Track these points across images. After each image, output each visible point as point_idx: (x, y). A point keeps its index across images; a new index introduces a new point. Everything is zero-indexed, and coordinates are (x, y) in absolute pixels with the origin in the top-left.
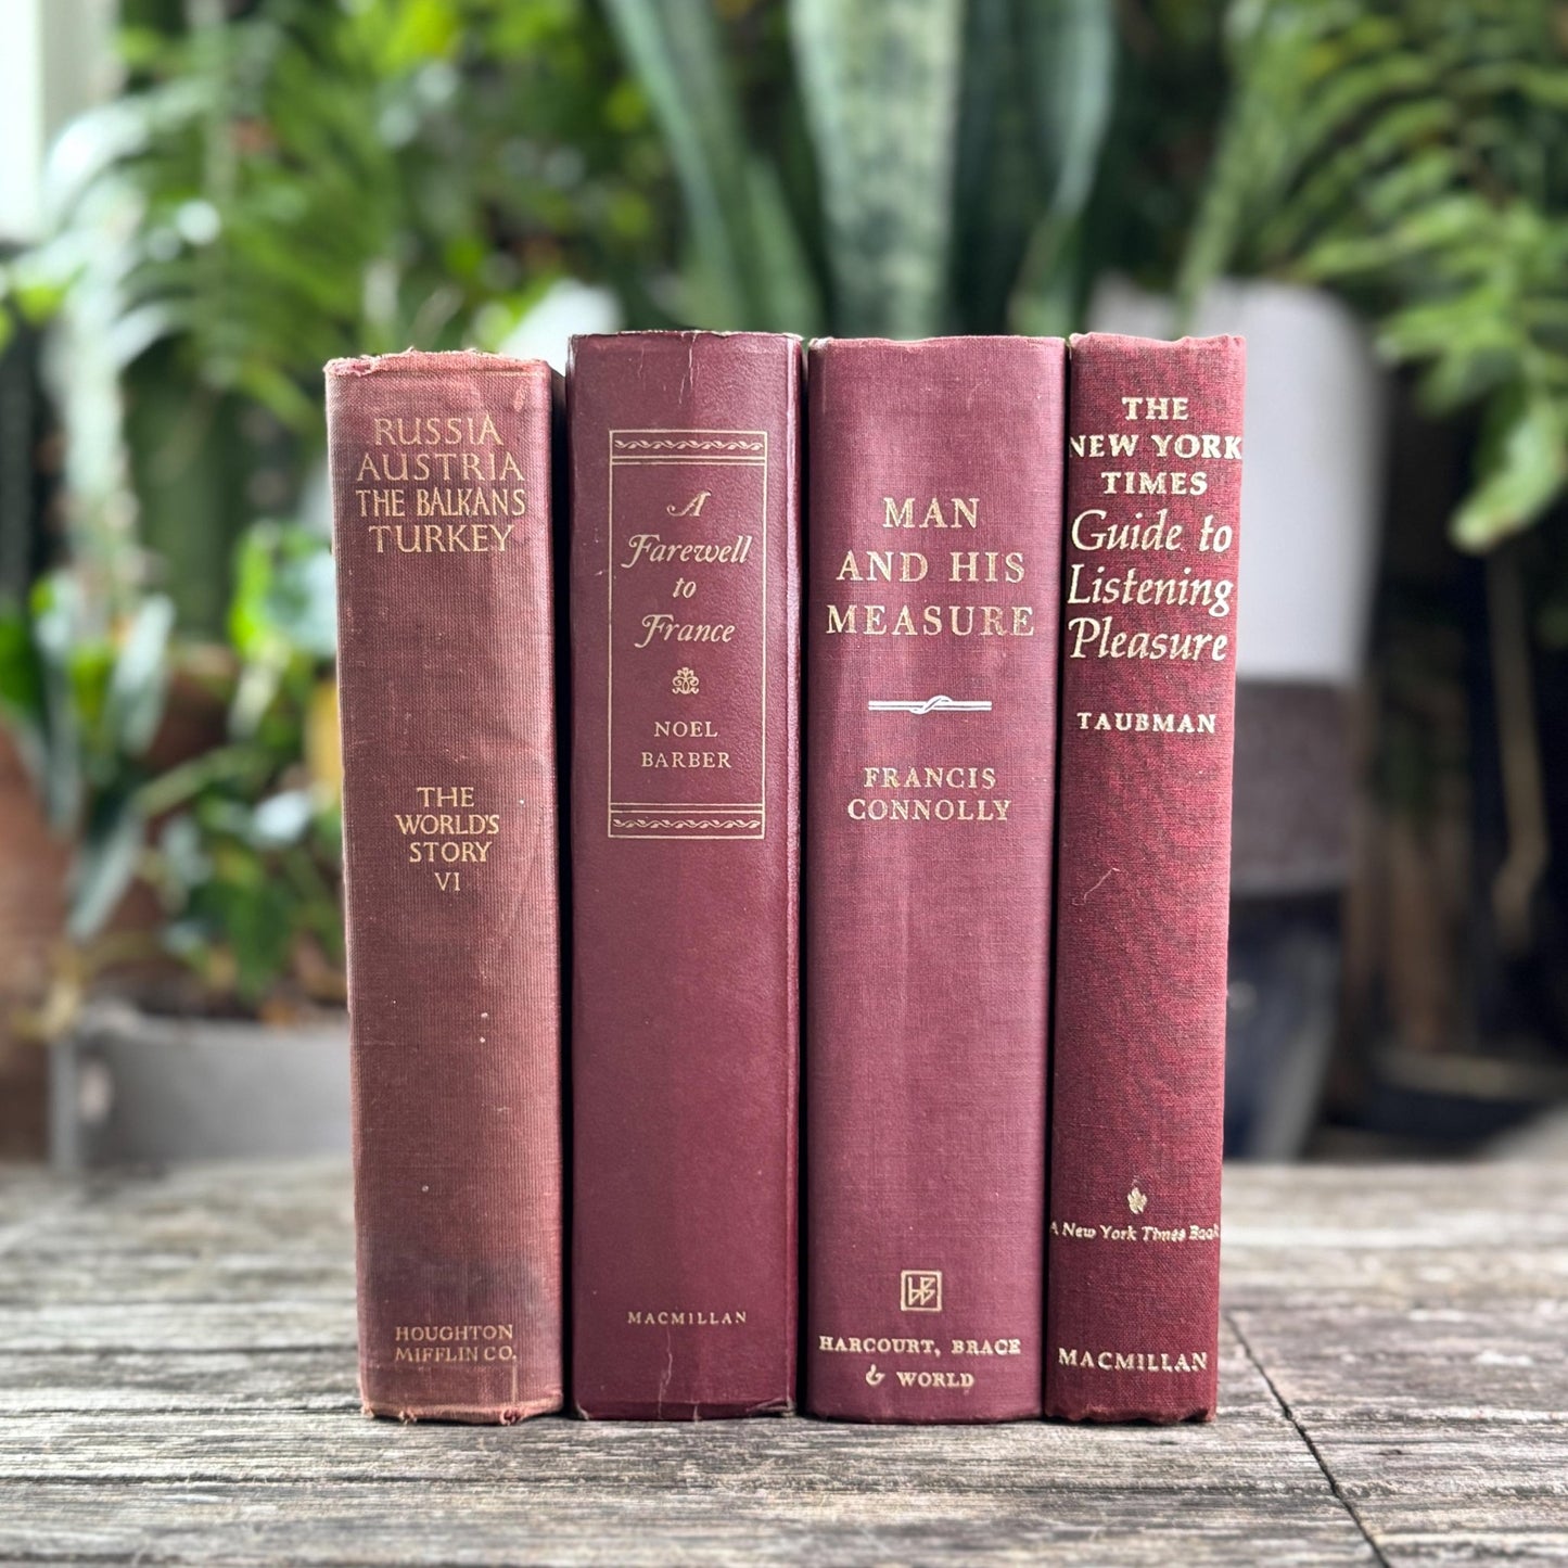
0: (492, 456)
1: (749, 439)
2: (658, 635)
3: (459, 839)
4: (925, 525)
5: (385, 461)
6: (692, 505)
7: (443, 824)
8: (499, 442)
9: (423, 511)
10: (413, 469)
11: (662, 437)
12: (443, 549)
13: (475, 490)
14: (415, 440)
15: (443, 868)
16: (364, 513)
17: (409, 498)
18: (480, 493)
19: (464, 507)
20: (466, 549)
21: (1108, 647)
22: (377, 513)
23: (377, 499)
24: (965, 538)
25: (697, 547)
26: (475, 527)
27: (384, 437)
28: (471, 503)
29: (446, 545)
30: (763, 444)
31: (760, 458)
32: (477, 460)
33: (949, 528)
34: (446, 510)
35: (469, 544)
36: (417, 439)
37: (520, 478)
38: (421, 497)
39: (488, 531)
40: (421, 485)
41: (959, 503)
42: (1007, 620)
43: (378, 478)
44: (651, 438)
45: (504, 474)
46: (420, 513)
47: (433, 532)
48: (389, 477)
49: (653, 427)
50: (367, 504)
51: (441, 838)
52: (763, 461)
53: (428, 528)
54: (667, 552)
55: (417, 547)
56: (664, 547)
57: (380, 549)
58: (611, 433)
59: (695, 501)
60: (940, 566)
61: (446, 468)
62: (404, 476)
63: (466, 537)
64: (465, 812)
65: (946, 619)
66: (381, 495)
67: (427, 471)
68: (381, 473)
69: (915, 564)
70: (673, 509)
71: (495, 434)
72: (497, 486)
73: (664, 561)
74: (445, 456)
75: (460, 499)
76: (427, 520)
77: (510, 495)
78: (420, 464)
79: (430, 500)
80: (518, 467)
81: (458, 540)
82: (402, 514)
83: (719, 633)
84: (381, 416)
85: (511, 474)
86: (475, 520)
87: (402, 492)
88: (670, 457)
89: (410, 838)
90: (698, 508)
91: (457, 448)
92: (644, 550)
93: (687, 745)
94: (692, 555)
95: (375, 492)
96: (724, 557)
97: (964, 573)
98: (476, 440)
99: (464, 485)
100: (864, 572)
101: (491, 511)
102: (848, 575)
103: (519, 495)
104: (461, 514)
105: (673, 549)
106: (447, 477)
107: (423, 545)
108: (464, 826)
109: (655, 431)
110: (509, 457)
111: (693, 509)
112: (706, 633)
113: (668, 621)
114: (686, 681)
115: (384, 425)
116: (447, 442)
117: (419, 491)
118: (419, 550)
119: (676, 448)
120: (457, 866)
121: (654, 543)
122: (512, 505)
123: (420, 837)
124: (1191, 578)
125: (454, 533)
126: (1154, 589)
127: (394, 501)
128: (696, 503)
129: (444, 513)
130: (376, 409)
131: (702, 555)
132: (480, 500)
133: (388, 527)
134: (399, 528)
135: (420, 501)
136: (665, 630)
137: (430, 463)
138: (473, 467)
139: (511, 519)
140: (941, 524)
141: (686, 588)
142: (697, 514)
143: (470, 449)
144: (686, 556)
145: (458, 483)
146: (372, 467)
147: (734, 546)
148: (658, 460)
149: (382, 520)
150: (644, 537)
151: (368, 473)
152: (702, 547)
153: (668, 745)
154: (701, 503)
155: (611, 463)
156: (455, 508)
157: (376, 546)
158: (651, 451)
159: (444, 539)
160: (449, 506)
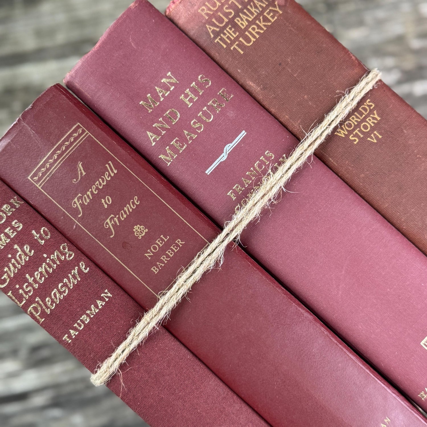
3: (364, 120)
5: (215, 21)
7: (353, 120)
9: (243, 25)
10: (227, 15)
12: (262, 32)
13: (253, 2)
14: (217, 4)
15: (367, 135)
16: (225, 46)
17: (235, 26)
18: (256, 2)
19: (255, 11)
20: (269, 24)
22: (229, 42)
23: (225, 37)
26: (265, 14)
27: (207, 14)
28: (256, 7)
29: (262, 29)
34: (250, 17)
35: (269, 21)
38: (240, 22)
39: (271, 11)
40: (234, 17)
43: (218, 30)
46: (243, 27)
47: (254, 29)
48: (221, 25)
50: (223, 42)
51: (358, 126)
53: (250, 29)
55: (253, 39)
57: (242, 52)
61: (237, 4)
62: (226, 20)
63: (266, 20)
64: (357, 110)
66: (225, 34)
67: (231, 11)
68: (218, 27)
75: (252, 10)
76: (247, 27)
78: (227, 11)
79: (242, 20)
81: (264, 24)
82: (237, 34)
84: (199, 8)
86: (263, 12)
87: (230, 26)
89: (347, 136)
95: (222, 35)
99: (248, 4)
101: (265, 4)
104: (256, 14)
106: (240, 7)
107: (254, 37)
108: (361, 114)
115: (203, 10)
117: (236, 20)
118: (255, 40)
120: (373, 129)
123: (350, 133)
125: (260, 22)
127: (231, 32)
129: (250, 20)
130: (196, 7)
132: (258, 4)
133: (237, 43)
134: (241, 39)
135: (239, 24)
137: (230, 7)
145: (245, 5)
146: (212, 28)
149: (233, 42)
151: (213, 31)
156: (252, 14)
157: (239, 53)
159: (259, 27)
160: (250, 15)
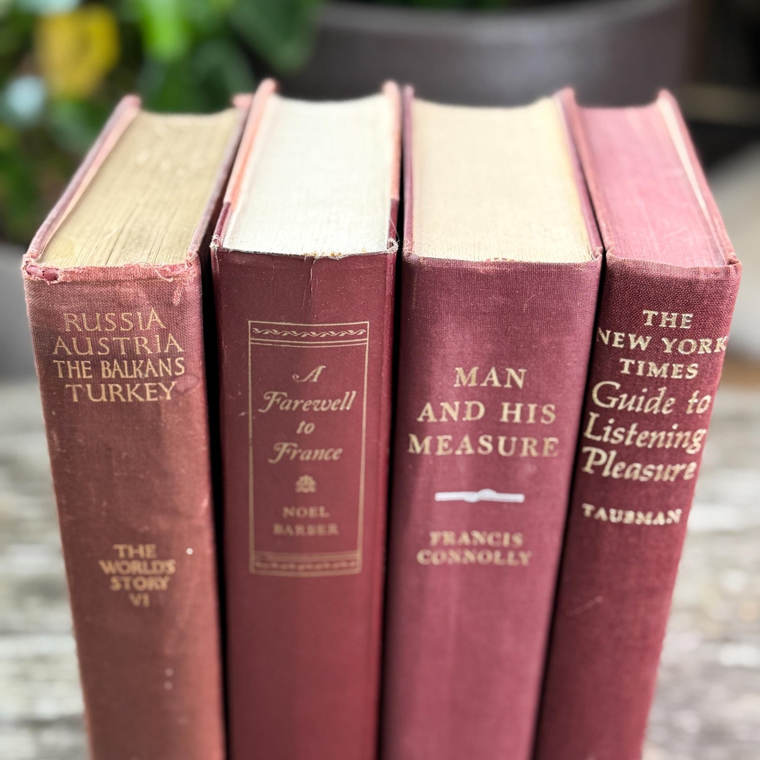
0: (158, 336)
1: (356, 328)
2: (286, 456)
3: (146, 576)
4: (485, 384)
5: (75, 342)
6: (311, 374)
7: (135, 567)
8: (163, 326)
9: (107, 374)
10: (96, 348)
11: (290, 328)
12: (123, 400)
13: (146, 361)
14: (97, 328)
15: (135, 592)
16: (61, 376)
17: (95, 367)
18: (149, 362)
19: (137, 373)
20: (141, 399)
21: (611, 469)
22: (71, 376)
23: (70, 367)
24: (514, 395)
25: (316, 401)
26: (147, 385)
27: (72, 326)
28: (143, 369)
29: (126, 397)
30: (366, 330)
31: (364, 339)
32: (146, 341)
33: (502, 387)
34: (124, 374)
35: (144, 396)
36: (98, 328)
37: (180, 350)
38: (104, 366)
39: (157, 387)
40: (104, 358)
41: (511, 372)
42: (540, 447)
43: (69, 353)
44: (280, 328)
45: (167, 348)
46: (104, 376)
47: (115, 389)
48: (78, 353)
49: (282, 321)
50: (63, 370)
51: (133, 576)
52: (366, 341)
53: (111, 386)
54: (292, 405)
55: (104, 398)
56: (290, 401)
57: (75, 399)
58: (250, 322)
59: (314, 371)
60: (494, 410)
61: (122, 347)
62: (90, 352)
63: (142, 391)
64: (149, 561)
65: (495, 444)
66: (73, 364)
67: (108, 349)
68: (73, 350)
69: (475, 410)
70: (298, 377)
71: (159, 321)
72: (163, 357)
73: (290, 410)
74: (121, 339)
75: (135, 368)
76: (110, 381)
77: (173, 362)
78: (101, 344)
79: (112, 367)
80: (178, 342)
81: (134, 394)
82: (91, 377)
83: (331, 454)
84: (68, 312)
85: (173, 348)
86: (146, 380)
87: (89, 362)
88: (295, 342)
89: (111, 575)
90: (316, 377)
91: (130, 334)
92: (275, 403)
93: (306, 521)
94: (311, 407)
95: (69, 362)
96: (336, 406)
97: (511, 417)
98: (144, 327)
99: (137, 358)
100: (438, 415)
101: (159, 373)
102: (426, 418)
103: (179, 362)
104: (135, 376)
105: (297, 403)
106: (123, 353)
107: (108, 397)
108: (150, 567)
109: (283, 323)
110: (171, 337)
111: (312, 377)
112: (322, 454)
113: (293, 448)
114: (307, 484)
115: (71, 318)
116: (122, 329)
117: (103, 362)
118: (105, 400)
119: (300, 336)
120: (146, 591)
121: (283, 398)
122: (175, 368)
123: (118, 574)
124: (677, 431)
125: (131, 389)
126: (650, 437)
127: (84, 368)
128: (315, 373)
129: (122, 376)
130: (64, 307)
131: (319, 406)
132: (150, 367)
133: (80, 386)
134: (89, 386)
135: (103, 369)
136: (291, 453)
137: (110, 344)
138: (143, 345)
139: (174, 377)
140: (496, 383)
141: (306, 428)
142: (315, 380)
143: (140, 334)
144: (307, 407)
145: (131, 356)
146: (64, 346)
147: (342, 399)
148: (285, 344)
149: (75, 380)
150: (275, 394)
151: (61, 350)
152: (318, 402)
153: (293, 521)
154: (318, 373)
155: (250, 343)
156: (131, 373)
157: (72, 397)
158: (280, 337)
159: (124, 393)
160: (126, 371)
